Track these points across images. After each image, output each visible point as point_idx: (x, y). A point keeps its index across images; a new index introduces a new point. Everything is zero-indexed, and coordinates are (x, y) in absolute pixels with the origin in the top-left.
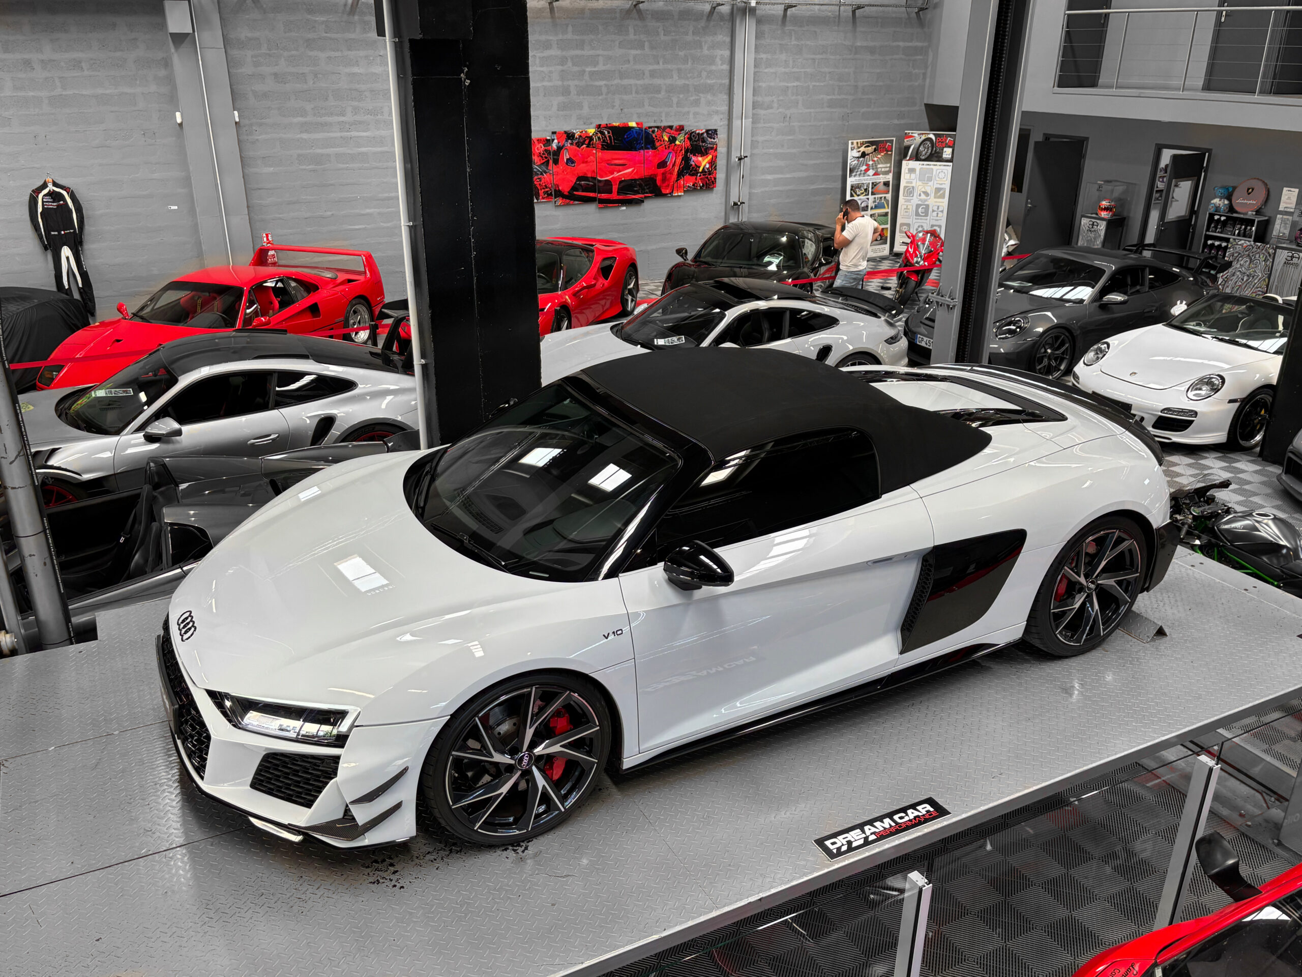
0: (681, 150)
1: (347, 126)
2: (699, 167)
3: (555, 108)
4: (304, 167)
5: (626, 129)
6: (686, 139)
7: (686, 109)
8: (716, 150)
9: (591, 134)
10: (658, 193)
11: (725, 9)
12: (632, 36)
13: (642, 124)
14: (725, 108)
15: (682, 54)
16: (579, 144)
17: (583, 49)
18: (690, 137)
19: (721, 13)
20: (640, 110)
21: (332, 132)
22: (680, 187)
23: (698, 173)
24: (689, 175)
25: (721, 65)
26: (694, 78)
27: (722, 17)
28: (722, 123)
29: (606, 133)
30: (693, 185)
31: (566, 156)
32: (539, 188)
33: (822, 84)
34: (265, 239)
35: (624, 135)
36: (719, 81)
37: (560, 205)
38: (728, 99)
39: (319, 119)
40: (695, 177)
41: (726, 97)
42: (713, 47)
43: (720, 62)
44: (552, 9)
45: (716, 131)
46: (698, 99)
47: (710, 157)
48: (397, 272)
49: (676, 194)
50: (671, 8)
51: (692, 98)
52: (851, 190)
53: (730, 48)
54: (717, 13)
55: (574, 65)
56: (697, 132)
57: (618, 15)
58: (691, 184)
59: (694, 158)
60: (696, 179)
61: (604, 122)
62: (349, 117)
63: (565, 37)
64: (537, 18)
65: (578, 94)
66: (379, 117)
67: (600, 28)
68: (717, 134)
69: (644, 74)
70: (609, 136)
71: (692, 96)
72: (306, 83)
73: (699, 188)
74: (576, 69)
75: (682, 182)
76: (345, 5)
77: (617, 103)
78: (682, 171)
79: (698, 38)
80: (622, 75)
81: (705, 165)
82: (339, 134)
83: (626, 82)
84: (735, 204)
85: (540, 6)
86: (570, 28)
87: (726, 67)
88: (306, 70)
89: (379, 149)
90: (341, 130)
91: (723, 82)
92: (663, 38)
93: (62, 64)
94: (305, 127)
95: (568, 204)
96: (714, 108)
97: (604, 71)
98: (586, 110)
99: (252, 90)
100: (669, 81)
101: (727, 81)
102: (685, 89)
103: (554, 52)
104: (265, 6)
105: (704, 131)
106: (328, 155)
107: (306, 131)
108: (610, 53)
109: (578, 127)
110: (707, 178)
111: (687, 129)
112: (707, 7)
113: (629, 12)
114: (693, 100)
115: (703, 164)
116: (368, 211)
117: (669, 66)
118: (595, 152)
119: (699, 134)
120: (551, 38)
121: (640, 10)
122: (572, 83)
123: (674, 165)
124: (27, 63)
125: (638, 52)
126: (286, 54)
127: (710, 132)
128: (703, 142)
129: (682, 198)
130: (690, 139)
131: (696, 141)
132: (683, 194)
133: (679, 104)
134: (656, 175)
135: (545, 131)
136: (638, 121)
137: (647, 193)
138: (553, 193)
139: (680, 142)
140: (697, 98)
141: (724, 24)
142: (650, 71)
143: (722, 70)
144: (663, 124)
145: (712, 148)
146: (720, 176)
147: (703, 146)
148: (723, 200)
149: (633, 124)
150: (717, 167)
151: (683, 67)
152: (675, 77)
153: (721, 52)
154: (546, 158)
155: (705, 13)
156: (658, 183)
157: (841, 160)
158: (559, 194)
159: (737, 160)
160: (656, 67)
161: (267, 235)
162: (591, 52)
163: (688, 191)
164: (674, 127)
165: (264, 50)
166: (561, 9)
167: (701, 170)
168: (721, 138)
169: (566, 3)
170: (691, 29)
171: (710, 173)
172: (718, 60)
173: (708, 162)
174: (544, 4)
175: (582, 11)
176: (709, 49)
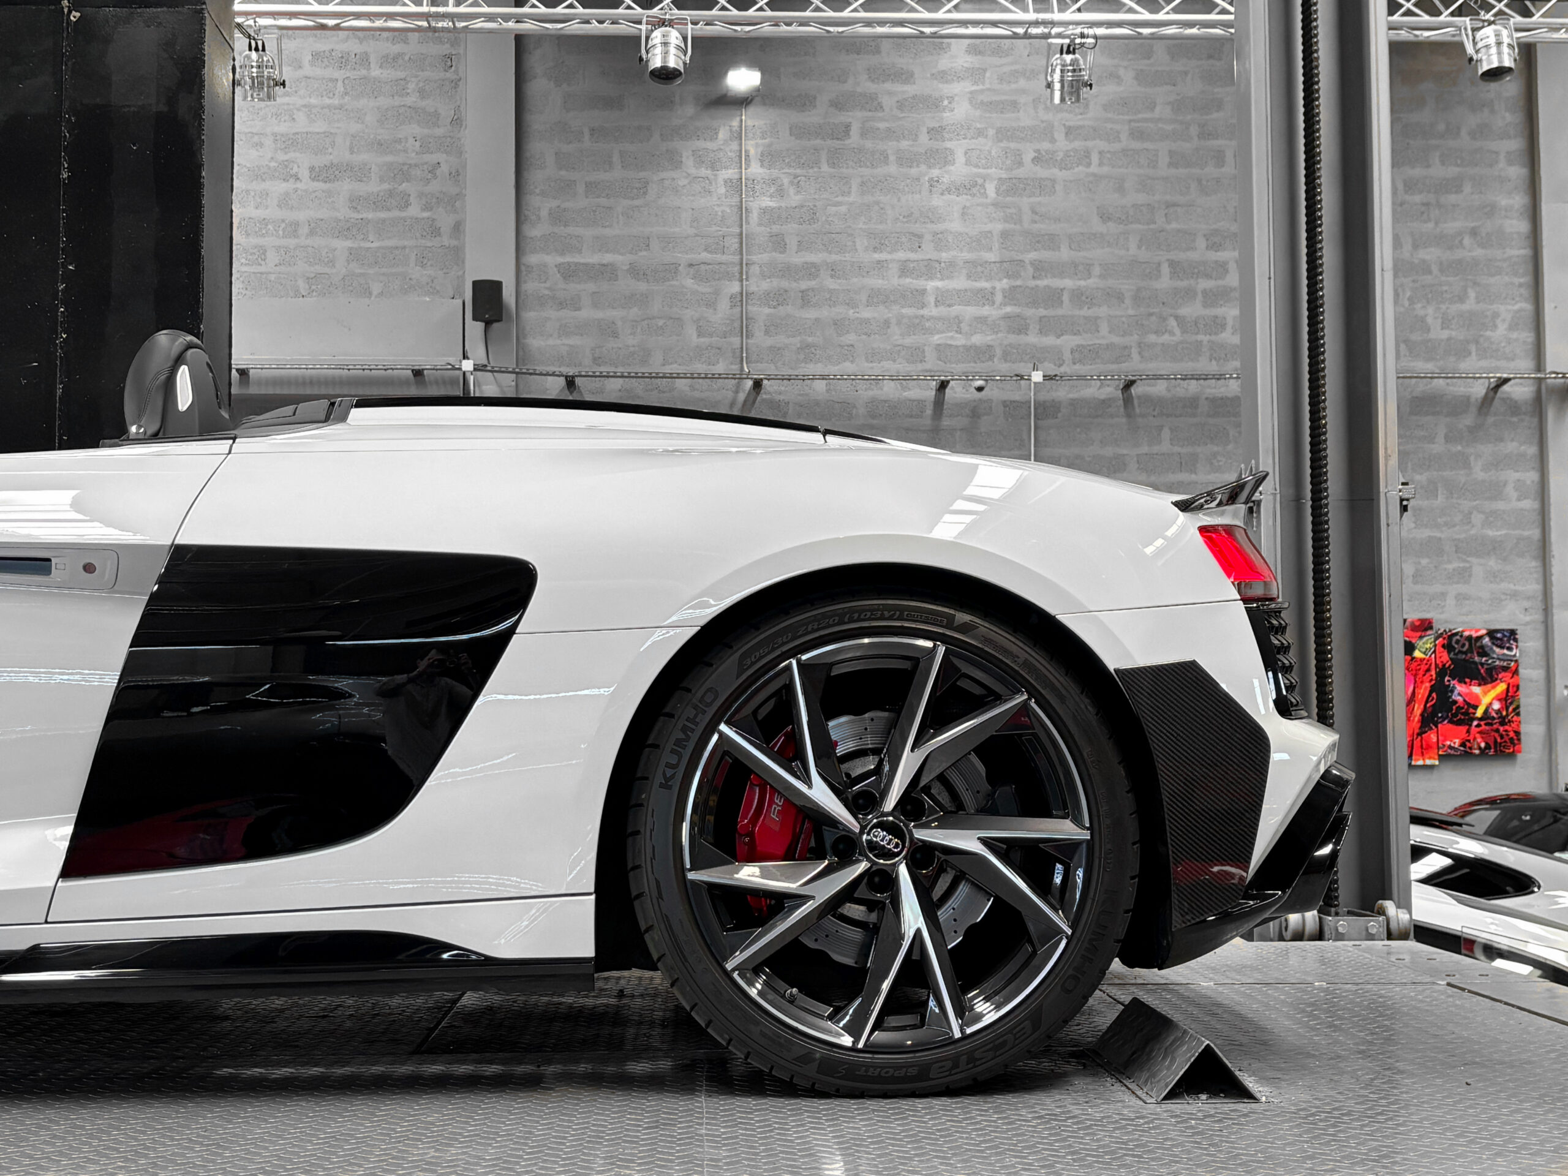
0: (1428, 670)
2: (1476, 707)
6: (1440, 649)
7: (1437, 588)
8: (1516, 672)
11: (1519, 391)
14: (1534, 587)
17: (1193, 471)
18: (1450, 643)
19: (1511, 400)
22: (1429, 747)
23: (1472, 720)
24: (1451, 722)
25: (1519, 500)
26: (1454, 526)
27: (1514, 407)
28: (1528, 618)
30: (1463, 744)
36: (1517, 532)
38: (1540, 569)
40: (1464, 729)
41: (1535, 564)
42: (1497, 463)
43: (1514, 495)
44: (1128, 401)
45: (1513, 633)
46: (1464, 569)
47: (1501, 687)
49: (1420, 763)
51: (1450, 567)
53: (1538, 466)
54: (1503, 400)
56: (1466, 634)
58: (1457, 743)
59: (1460, 688)
60: (1468, 731)
63: (1156, 449)
64: (1097, 416)
68: (1516, 640)
71: (1449, 562)
73: (1477, 752)
75: (1434, 738)
78: (1433, 714)
79: (1459, 448)
81: (1491, 704)
85: (1103, 397)
86: (1166, 434)
87: (1530, 504)
91: (1526, 533)
101: (1535, 533)
105: (1484, 632)
110: (1497, 731)
111: (1440, 626)
112: (1479, 390)
114: (1454, 570)
115: (1486, 700)
119: (1469, 638)
120: (1125, 452)
123: (1411, 701)
127: (1499, 635)
128: (1480, 654)
129: (1435, 771)
130: (1449, 647)
131: (1465, 653)
132: (1437, 763)
139: (1424, 653)
140: (1462, 565)
141: (1522, 420)
143: (1522, 509)
145: (1505, 669)
146: (1531, 728)
147: (1482, 664)
148: (1544, 781)
150: (1522, 710)
153: (1516, 475)
155: (1473, 400)
159: (1566, 693)
163: (1449, 757)
164: (1407, 624)
166: (1147, 399)
167: (1479, 713)
168: (1528, 648)
169: (1159, 388)
170: (1441, 432)
171: (1503, 721)
172: (1510, 491)
173: (1498, 698)
174: (1112, 391)
175: (1192, 403)
176: (1486, 469)
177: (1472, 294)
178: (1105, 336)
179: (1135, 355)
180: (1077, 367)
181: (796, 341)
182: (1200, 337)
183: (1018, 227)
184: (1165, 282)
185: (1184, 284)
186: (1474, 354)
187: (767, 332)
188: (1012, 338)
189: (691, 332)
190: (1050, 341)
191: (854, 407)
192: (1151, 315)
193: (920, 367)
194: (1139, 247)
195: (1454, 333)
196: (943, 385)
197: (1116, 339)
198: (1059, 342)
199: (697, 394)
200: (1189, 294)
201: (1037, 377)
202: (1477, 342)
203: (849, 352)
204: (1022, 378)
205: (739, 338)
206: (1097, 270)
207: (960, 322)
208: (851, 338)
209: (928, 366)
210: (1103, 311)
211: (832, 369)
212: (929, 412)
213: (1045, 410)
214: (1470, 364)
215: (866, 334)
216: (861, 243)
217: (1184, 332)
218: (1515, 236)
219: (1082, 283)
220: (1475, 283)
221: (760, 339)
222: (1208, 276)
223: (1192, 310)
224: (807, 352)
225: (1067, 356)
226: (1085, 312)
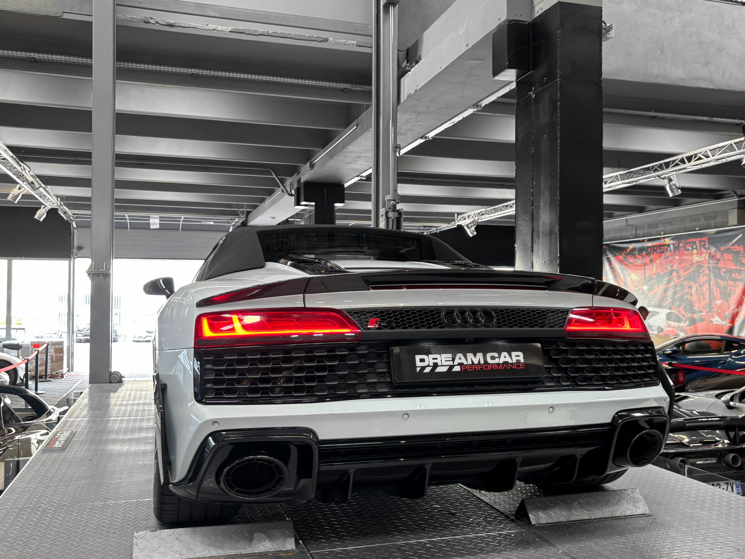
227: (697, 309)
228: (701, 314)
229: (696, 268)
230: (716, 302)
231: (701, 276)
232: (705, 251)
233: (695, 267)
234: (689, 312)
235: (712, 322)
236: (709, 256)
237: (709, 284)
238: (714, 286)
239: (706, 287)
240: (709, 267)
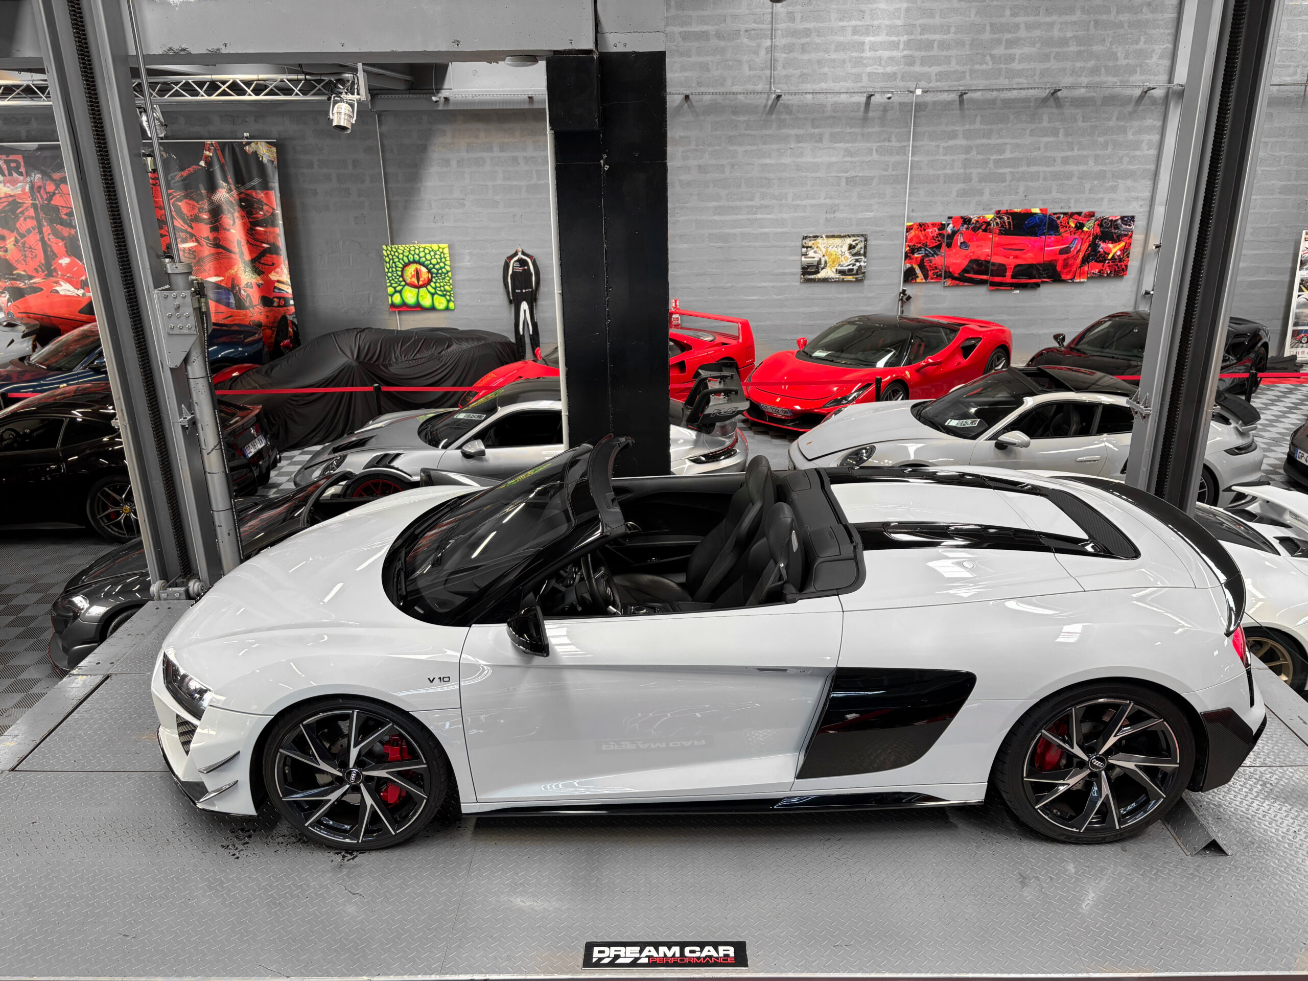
0: (1089, 236)
1: (755, 210)
2: (1109, 254)
3: (954, 194)
4: (713, 244)
5: (1029, 215)
6: (1096, 226)
7: (1100, 195)
8: (1131, 237)
9: (989, 220)
10: (1056, 278)
11: (1159, 93)
12: (1045, 124)
13: (1046, 210)
14: (1148, 194)
15: (1101, 140)
16: (975, 229)
17: (989, 138)
18: (1101, 224)
19: (1153, 97)
20: (1045, 197)
21: (741, 214)
22: (1083, 273)
23: (1106, 260)
24: (1096, 261)
25: (1148, 150)
26: (1113, 164)
27: (1154, 101)
28: (1141, 210)
29: (1006, 218)
30: (1100, 272)
31: (960, 239)
32: (929, 269)
33: (1275, 169)
34: (674, 305)
35: (1025, 220)
36: (1143, 167)
37: (949, 286)
38: (1152, 185)
39: (731, 204)
40: (1101, 264)
41: (1149, 183)
42: (1140, 131)
43: (1146, 147)
44: (962, 102)
45: (1133, 217)
46: (1115, 186)
47: (1123, 244)
48: (783, 339)
49: (1078, 281)
50: (1094, 94)
51: (1108, 185)
52: (1300, 284)
53: (1160, 132)
54: (1149, 97)
55: (978, 153)
56: (1110, 218)
57: (1032, 104)
58: (1097, 271)
59: (1102, 245)
60: (1103, 266)
61: (1004, 208)
62: (757, 202)
63: (972, 127)
64: (945, 110)
65: (980, 182)
66: (783, 201)
67: (1012, 117)
68: (1134, 221)
69: (1055, 161)
70: (1009, 223)
71: (1108, 182)
72: (724, 172)
73: (1106, 275)
74: (980, 157)
75: (1086, 269)
76: (765, 106)
77: (1021, 190)
78: (1088, 257)
80: (1030, 163)
81: (1116, 252)
82: (746, 217)
83: (1033, 169)
84: (1147, 293)
85: (950, 99)
86: (979, 119)
87: (1153, 152)
88: (725, 162)
89: (779, 230)
90: (748, 213)
91: (1148, 167)
92: (1080, 124)
93: (539, 160)
94: (719, 210)
95: (957, 285)
96: (1134, 194)
97: (1011, 159)
98: (986, 197)
99: (679, 180)
100: (1082, 168)
101: (1152, 167)
102: (1101, 175)
103: (961, 142)
104: (698, 110)
105: (1119, 217)
106: (735, 234)
107: (719, 214)
108: (1019, 141)
109: (977, 212)
110: (1117, 265)
111: (1098, 215)
112: (1138, 92)
113: (1045, 100)
114: (1110, 186)
115: (1114, 251)
116: (764, 284)
117: (1085, 153)
118: (991, 236)
119: (1112, 220)
120: (958, 128)
121: (1058, 98)
122: (975, 172)
123: (1079, 251)
124: (515, 160)
125: (1051, 139)
126: (710, 149)
127: (1126, 219)
128: (1115, 229)
129: (1085, 285)
130: (1100, 225)
131: (1108, 228)
132: (1086, 280)
133: (1091, 190)
134: (1056, 261)
135: (942, 215)
136: (1042, 207)
137: (1044, 278)
138: (943, 274)
139: (1089, 228)
140: (1114, 184)
141: (1156, 108)
142: (1062, 158)
143: (1149, 155)
144: (1070, 211)
145: (1126, 235)
146: (1133, 264)
147: (1115, 233)
148: (1135, 288)
149: (1036, 210)
150: (1130, 255)
151: (1100, 152)
152: (1091, 163)
153: (1149, 137)
154: (939, 241)
155: (1133, 98)
156: (1059, 268)
157: (1291, 251)
158: (949, 275)
159: (1154, 247)
160: (1069, 154)
161: (676, 301)
162: (1000, 141)
163: (1092, 278)
164: (1083, 214)
165: (692, 147)
166: (971, 101)
167: (1110, 257)
168: (1140, 223)
169: (977, 95)
170: (1116, 114)
171: (1121, 260)
172: (1144, 146)
173: (1120, 250)
174: (954, 96)
175: (993, 101)
176: (1133, 135)
177: (1143, 39)
178: (954, 66)
179: (968, 77)
180: (938, 83)
181: (798, 72)
182: (1002, 66)
183: (914, 5)
184: (987, 36)
185: (997, 36)
186: (1138, 72)
187: (784, 67)
188: (907, 68)
189: (746, 68)
190: (926, 69)
191: (826, 107)
192: (978, 54)
193: (859, 85)
194: (976, 15)
195: (1130, 61)
196: (870, 97)
197: (959, 68)
198: (930, 70)
199: (748, 101)
200: (999, 42)
201: (919, 92)
202: (1141, 66)
203: (824, 78)
204: (911, 92)
205: (769, 72)
206: (953, 30)
207: (881, 60)
208: (826, 70)
209: (863, 84)
210: (953, 52)
211: (817, 87)
212: (862, 109)
213: (920, 107)
214: (1137, 78)
215: (833, 67)
216: (834, 16)
217: (994, 63)
218: (1170, 6)
219: (945, 37)
220: (1145, 33)
221: (780, 71)
222: (1010, 32)
223: (999, 51)
224: (803, 77)
225: (933, 77)
226: (945, 53)
227: (23, 273)
228: (31, 281)
229: (8, 205)
230: (60, 261)
231: (22, 219)
232: (21, 178)
233: (6, 203)
234: (6, 278)
235: (57, 292)
236: (32, 188)
237: (41, 232)
238: (51, 237)
239: (33, 239)
240: (34, 206)
